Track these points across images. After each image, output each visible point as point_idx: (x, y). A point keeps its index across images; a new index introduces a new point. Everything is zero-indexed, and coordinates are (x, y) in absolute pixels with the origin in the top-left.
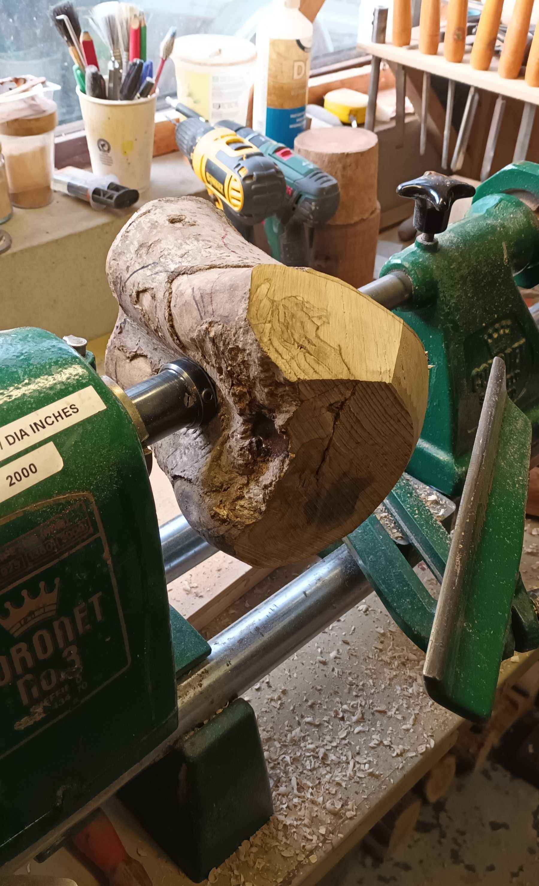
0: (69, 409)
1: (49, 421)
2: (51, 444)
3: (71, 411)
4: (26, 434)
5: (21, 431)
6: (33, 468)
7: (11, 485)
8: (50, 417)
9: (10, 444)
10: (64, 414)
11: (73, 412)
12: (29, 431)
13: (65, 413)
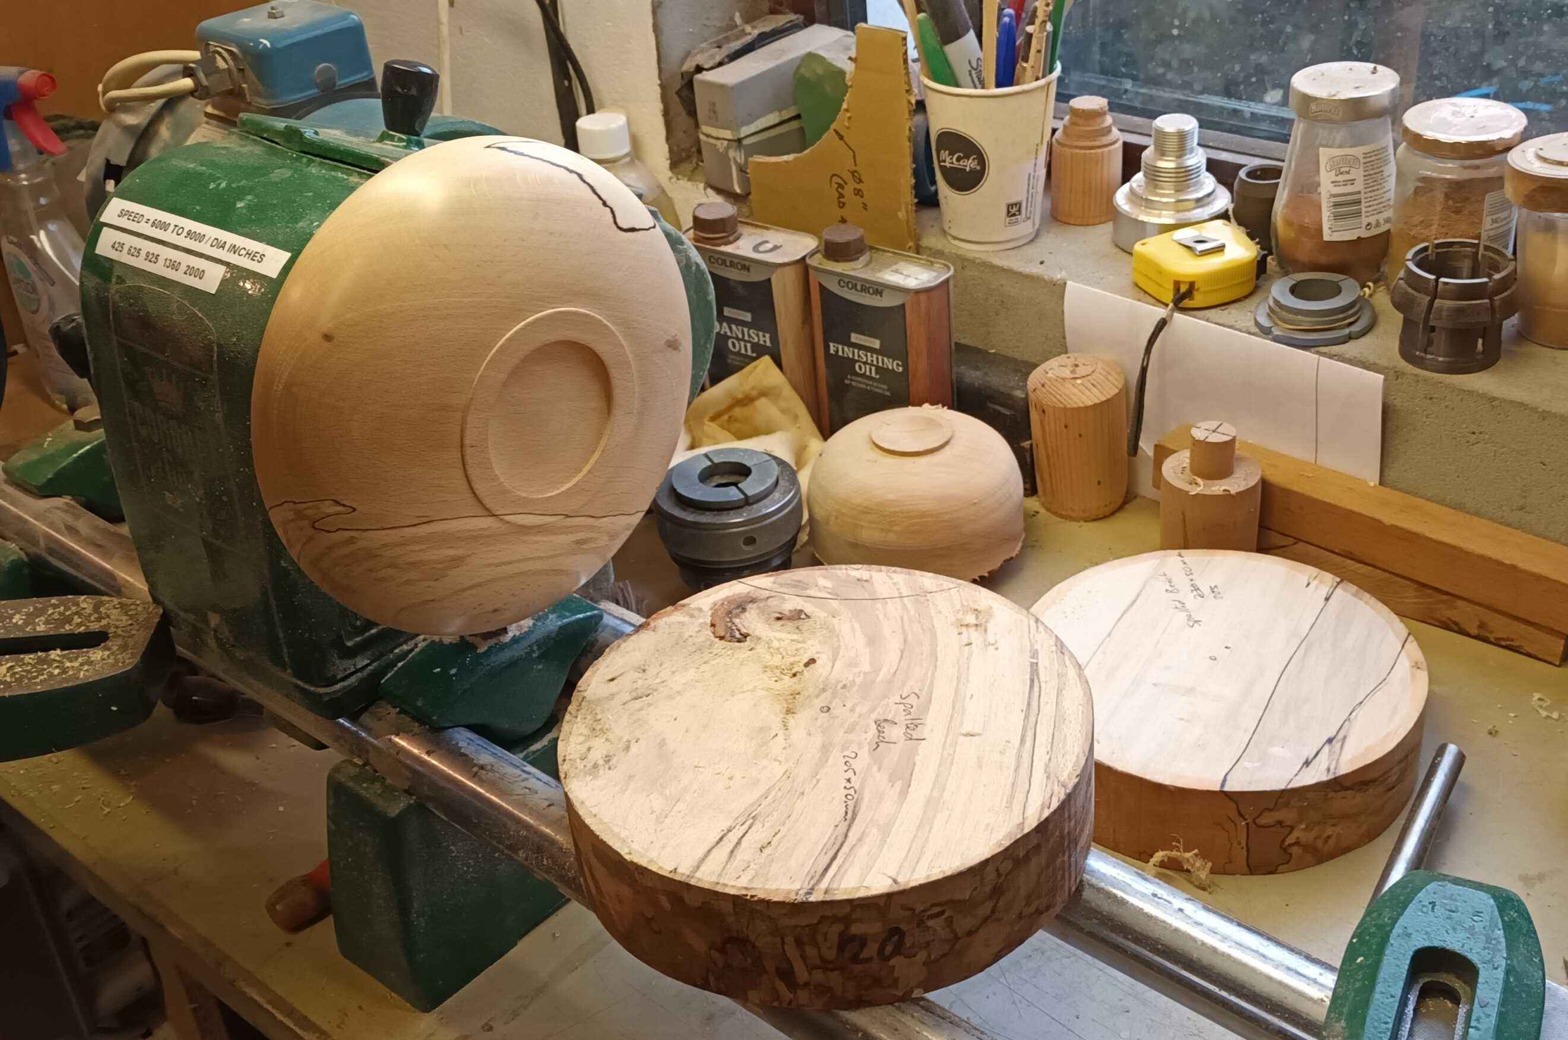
0: (258, 255)
1: (243, 252)
2: (222, 269)
3: (259, 258)
4: (223, 248)
5: (225, 243)
6: (200, 274)
7: (185, 273)
8: (245, 249)
9: (212, 246)
10: (251, 255)
11: (259, 262)
12: (227, 248)
13: (254, 256)
